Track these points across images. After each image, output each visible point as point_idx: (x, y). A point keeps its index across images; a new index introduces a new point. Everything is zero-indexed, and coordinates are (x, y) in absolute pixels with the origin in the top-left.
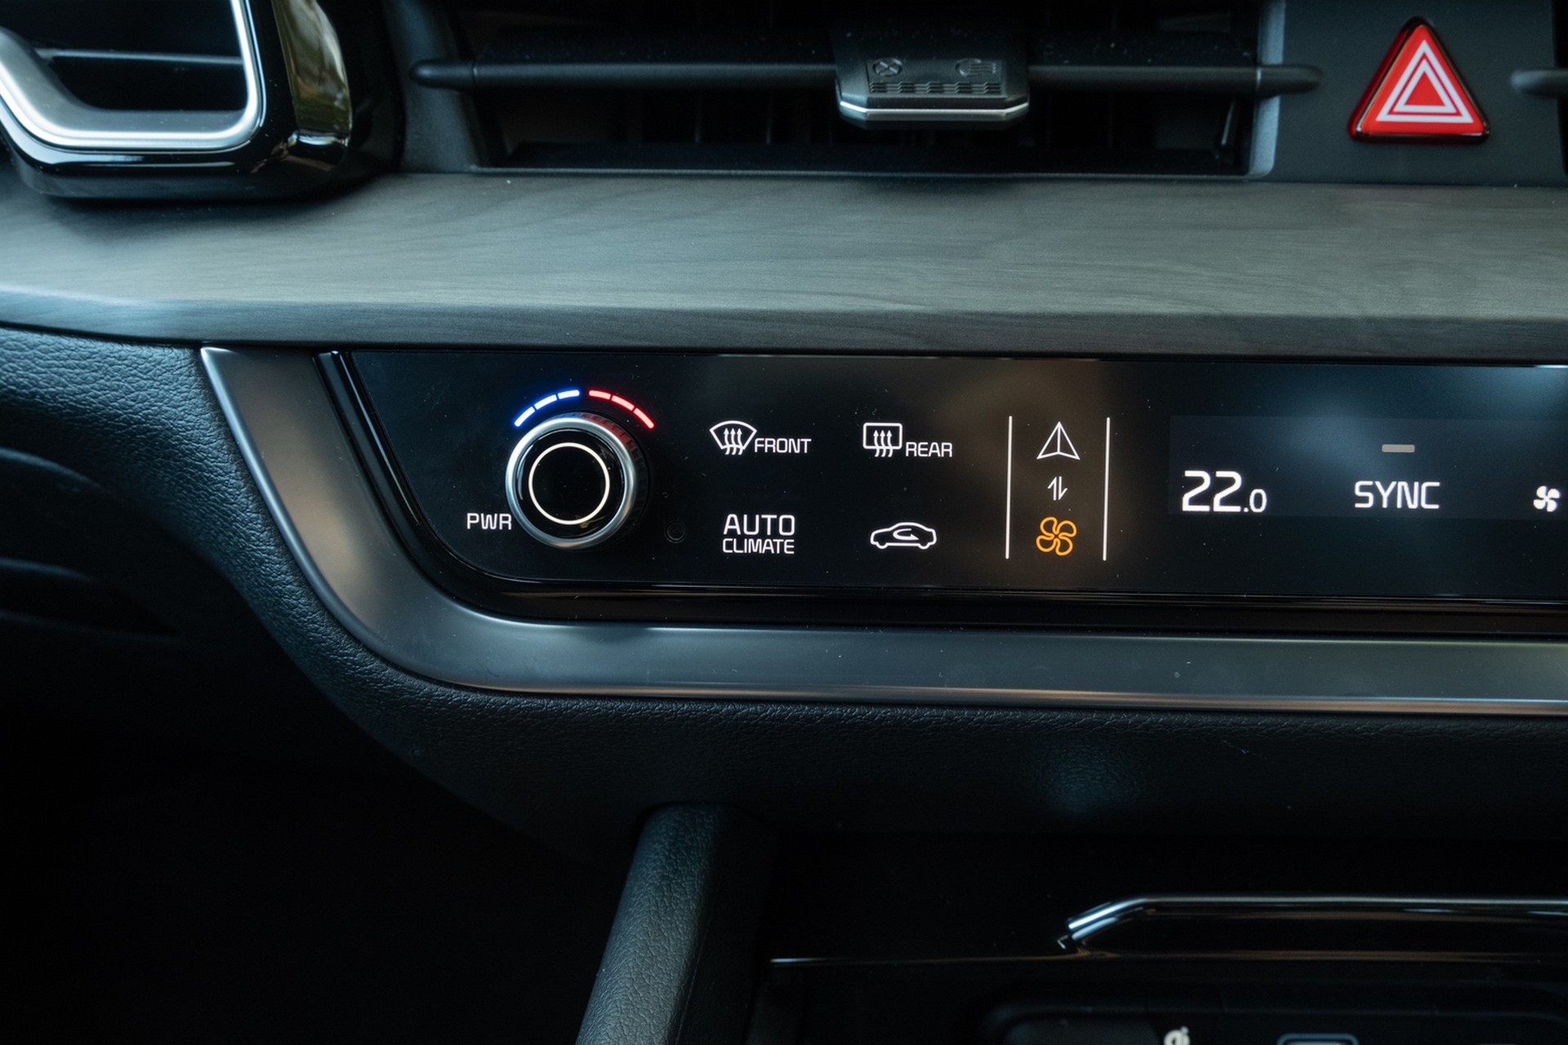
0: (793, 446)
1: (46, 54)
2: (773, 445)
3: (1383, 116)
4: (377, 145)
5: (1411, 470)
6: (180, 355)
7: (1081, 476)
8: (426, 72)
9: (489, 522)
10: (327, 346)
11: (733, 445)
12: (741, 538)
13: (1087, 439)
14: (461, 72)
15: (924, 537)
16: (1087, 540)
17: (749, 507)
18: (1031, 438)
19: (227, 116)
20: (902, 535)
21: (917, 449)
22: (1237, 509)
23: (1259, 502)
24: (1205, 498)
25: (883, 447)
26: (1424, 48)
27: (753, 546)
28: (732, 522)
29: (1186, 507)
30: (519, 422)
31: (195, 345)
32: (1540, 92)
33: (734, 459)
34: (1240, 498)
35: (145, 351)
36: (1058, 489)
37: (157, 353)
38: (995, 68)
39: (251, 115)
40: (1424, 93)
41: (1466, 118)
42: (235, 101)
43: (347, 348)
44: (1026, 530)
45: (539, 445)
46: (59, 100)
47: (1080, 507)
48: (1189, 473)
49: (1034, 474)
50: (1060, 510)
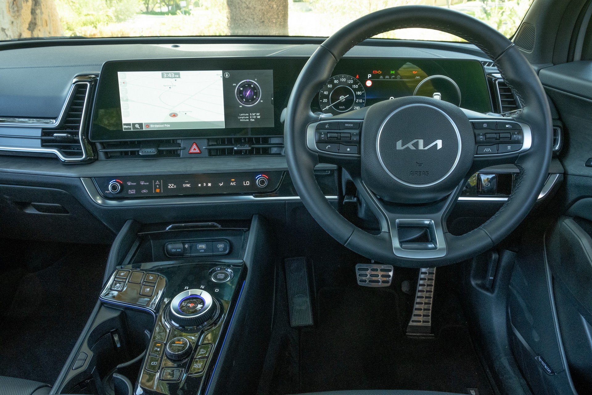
0: (135, 184)
1: (62, 150)
2: (133, 184)
3: (191, 152)
4: (96, 157)
5: (188, 183)
6: (79, 179)
7: (160, 185)
8: (100, 150)
9: (108, 192)
10: (92, 177)
11: (129, 184)
12: (130, 192)
13: (160, 182)
14: (104, 150)
15: (146, 191)
16: (160, 190)
17: (131, 189)
18: (155, 182)
19: (81, 156)
20: (144, 191)
21: (145, 184)
22: (173, 187)
23: (175, 187)
24: (171, 187)
25: (142, 184)
26: (195, 145)
27: (131, 193)
28: (129, 191)
29: (169, 187)
30: (110, 183)
31: (80, 178)
32: (206, 149)
33: (129, 185)
34: (173, 186)
35: (75, 178)
36: (158, 186)
37: (76, 178)
38: (154, 149)
39: (84, 156)
40: (195, 149)
41: (198, 151)
42: (82, 155)
43: (94, 177)
44: (155, 190)
45: (112, 185)
46: (65, 155)
47: (160, 188)
48: (169, 184)
49: (155, 186)
50: (158, 188)
